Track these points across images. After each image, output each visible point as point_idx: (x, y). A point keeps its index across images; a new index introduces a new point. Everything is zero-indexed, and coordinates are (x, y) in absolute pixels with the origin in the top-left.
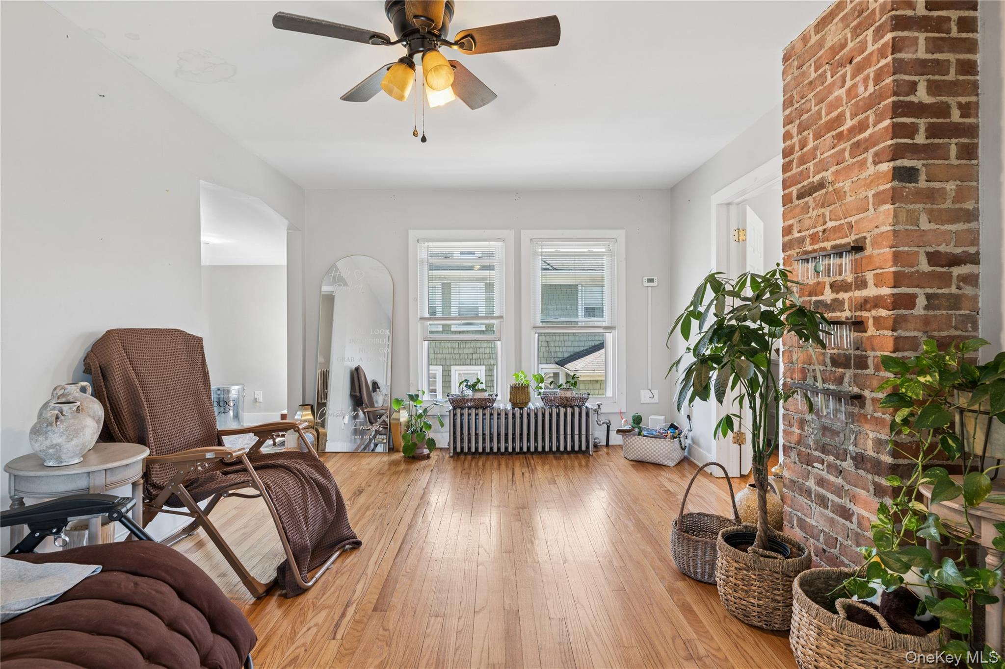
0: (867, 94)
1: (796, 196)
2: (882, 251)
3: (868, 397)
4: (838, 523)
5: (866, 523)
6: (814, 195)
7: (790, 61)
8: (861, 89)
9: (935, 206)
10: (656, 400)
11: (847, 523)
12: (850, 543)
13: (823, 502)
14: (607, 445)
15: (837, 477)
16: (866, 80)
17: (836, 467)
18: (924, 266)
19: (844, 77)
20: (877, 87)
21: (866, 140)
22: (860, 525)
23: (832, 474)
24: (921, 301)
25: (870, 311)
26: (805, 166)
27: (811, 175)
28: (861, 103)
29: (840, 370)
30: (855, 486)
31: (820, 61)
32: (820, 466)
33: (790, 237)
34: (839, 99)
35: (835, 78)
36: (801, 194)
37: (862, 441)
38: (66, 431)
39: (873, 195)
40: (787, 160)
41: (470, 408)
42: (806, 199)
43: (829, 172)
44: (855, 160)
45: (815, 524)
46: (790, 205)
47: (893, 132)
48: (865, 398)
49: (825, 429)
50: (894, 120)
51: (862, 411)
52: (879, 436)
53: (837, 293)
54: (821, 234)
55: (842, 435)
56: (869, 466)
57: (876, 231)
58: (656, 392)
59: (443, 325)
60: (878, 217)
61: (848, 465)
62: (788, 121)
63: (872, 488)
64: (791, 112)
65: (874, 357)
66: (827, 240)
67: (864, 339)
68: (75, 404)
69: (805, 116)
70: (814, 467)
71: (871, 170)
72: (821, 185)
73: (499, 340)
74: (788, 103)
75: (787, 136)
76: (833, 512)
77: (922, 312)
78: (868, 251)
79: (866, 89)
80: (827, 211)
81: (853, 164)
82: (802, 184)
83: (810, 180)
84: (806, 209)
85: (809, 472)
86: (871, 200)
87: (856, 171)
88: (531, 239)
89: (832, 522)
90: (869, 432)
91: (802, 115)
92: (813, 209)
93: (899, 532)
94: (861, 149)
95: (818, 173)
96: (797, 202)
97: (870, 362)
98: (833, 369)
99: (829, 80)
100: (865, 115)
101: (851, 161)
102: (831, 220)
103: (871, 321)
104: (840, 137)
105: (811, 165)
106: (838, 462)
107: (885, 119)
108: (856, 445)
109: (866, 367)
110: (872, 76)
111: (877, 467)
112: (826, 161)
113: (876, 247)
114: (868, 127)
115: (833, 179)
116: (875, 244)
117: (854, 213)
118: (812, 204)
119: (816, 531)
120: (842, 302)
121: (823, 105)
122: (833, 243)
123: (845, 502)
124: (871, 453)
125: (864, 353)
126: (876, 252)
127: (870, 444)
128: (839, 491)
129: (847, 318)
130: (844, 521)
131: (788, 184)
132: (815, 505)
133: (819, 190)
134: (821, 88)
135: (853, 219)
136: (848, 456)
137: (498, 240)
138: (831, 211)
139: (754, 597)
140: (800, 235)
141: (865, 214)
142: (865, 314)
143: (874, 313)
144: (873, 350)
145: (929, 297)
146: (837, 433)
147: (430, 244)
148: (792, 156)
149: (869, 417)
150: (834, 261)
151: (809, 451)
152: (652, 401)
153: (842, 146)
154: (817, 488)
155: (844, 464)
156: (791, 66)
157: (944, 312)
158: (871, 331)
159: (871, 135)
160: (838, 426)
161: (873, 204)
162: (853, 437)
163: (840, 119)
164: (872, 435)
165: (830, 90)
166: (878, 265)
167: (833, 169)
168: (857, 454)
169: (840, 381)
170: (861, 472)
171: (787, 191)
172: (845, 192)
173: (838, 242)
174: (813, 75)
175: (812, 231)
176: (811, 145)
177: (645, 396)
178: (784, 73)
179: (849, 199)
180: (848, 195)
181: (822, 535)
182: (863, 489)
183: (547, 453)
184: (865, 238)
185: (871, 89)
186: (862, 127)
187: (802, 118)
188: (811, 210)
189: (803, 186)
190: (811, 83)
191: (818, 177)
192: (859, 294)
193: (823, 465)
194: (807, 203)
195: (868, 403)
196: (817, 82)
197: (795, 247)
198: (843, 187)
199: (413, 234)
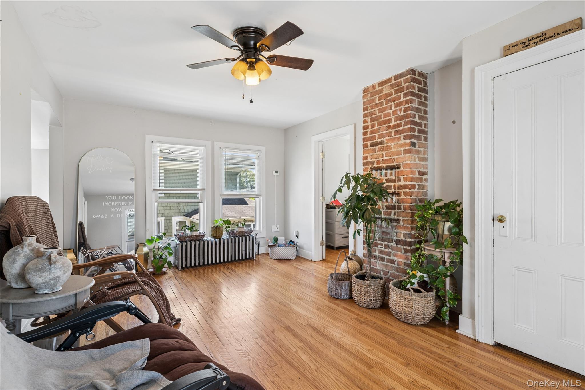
0: (401, 115)
1: (369, 145)
2: (407, 169)
3: (402, 220)
4: (389, 266)
5: (400, 263)
6: (378, 146)
7: (367, 93)
8: (399, 112)
9: (419, 156)
10: (278, 230)
11: (393, 265)
12: (394, 272)
13: (382, 259)
14: (258, 254)
15: (389, 249)
16: (401, 110)
17: (388, 246)
18: (417, 175)
19: (391, 106)
20: (405, 113)
21: (400, 130)
22: (398, 265)
23: (386, 249)
24: (417, 187)
25: (402, 189)
26: (374, 135)
27: (377, 138)
28: (398, 117)
29: (390, 211)
30: (396, 251)
31: (381, 97)
32: (381, 246)
33: (367, 161)
34: (389, 113)
35: (387, 105)
36: (372, 145)
37: (399, 235)
38: (63, 267)
39: (404, 150)
40: (365, 131)
41: (190, 241)
42: (375, 147)
43: (385, 139)
44: (396, 136)
45: (379, 268)
46: (367, 148)
47: (411, 130)
48: (400, 220)
49: (383, 232)
50: (411, 126)
51: (399, 225)
52: (406, 232)
53: (389, 183)
54: (381, 161)
55: (391, 234)
56: (402, 243)
57: (405, 162)
58: (278, 226)
59: (164, 193)
60: (405, 158)
61: (393, 244)
62: (365, 116)
63: (403, 251)
64: (367, 113)
65: (404, 205)
66: (384, 164)
67: (400, 199)
68: (57, 249)
69: (374, 116)
70: (378, 247)
71: (402, 141)
72: (381, 143)
73: (202, 202)
74: (365, 109)
75: (365, 122)
76: (387, 262)
77: (417, 190)
78: (402, 169)
79: (400, 113)
80: (384, 153)
81: (395, 138)
82: (373, 141)
83: (376, 140)
84: (374, 151)
85: (376, 249)
86: (402, 151)
87: (396, 140)
88: (220, 147)
89: (386, 266)
90: (402, 231)
91: (372, 115)
92: (378, 151)
93: (419, 262)
94: (398, 133)
95: (380, 138)
96: (370, 148)
97: (402, 207)
98: (387, 210)
99: (385, 106)
100: (400, 122)
101: (394, 137)
102: (385, 156)
103: (402, 193)
104: (389, 127)
105: (377, 135)
106: (389, 244)
107: (408, 125)
108: (396, 237)
109: (400, 209)
110: (403, 109)
111: (405, 243)
112: (383, 135)
113: (404, 167)
114: (401, 126)
115: (387, 142)
116: (404, 166)
117: (396, 155)
118: (377, 149)
119: (379, 271)
120: (391, 186)
121: (382, 114)
122: (387, 165)
123: (392, 257)
124: (402, 238)
125: (400, 204)
126: (405, 170)
127: (402, 235)
128: (389, 254)
129: (393, 192)
130: (392, 265)
131: (366, 140)
132: (379, 261)
133: (380, 145)
134: (381, 107)
135: (395, 157)
136: (393, 241)
137: (202, 146)
138: (386, 153)
139: (372, 297)
140: (371, 160)
141: (400, 156)
142: (400, 191)
143: (404, 190)
144: (403, 203)
145: (419, 185)
146: (389, 233)
147: (160, 145)
148: (367, 130)
149: (402, 226)
150: (389, 171)
151: (376, 242)
152: (277, 230)
153: (390, 131)
154: (380, 255)
155: (392, 244)
156: (367, 96)
157: (421, 190)
158: (403, 196)
159: (402, 129)
160: (389, 231)
161: (403, 153)
162: (395, 234)
163: (390, 121)
164: (403, 232)
165: (385, 109)
166: (405, 174)
167: (387, 138)
168: (397, 240)
169: (390, 214)
170: (399, 246)
171: (365, 143)
172: (392, 147)
173: (389, 165)
174: (377, 102)
175: (378, 159)
176: (376, 127)
177: (274, 229)
178: (363, 97)
179: (393, 150)
180: (393, 148)
181: (382, 271)
182: (400, 252)
183: (217, 264)
184: (400, 164)
185: (402, 113)
186: (399, 125)
187: (372, 116)
188: (377, 151)
189: (373, 142)
190: (376, 104)
191: (379, 140)
192: (397, 184)
193: (382, 245)
194: (375, 149)
195: (401, 221)
196: (379, 104)
197: (369, 165)
198: (391, 145)
199: (149, 138)
